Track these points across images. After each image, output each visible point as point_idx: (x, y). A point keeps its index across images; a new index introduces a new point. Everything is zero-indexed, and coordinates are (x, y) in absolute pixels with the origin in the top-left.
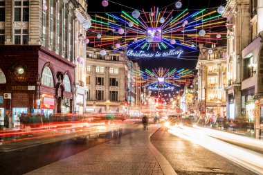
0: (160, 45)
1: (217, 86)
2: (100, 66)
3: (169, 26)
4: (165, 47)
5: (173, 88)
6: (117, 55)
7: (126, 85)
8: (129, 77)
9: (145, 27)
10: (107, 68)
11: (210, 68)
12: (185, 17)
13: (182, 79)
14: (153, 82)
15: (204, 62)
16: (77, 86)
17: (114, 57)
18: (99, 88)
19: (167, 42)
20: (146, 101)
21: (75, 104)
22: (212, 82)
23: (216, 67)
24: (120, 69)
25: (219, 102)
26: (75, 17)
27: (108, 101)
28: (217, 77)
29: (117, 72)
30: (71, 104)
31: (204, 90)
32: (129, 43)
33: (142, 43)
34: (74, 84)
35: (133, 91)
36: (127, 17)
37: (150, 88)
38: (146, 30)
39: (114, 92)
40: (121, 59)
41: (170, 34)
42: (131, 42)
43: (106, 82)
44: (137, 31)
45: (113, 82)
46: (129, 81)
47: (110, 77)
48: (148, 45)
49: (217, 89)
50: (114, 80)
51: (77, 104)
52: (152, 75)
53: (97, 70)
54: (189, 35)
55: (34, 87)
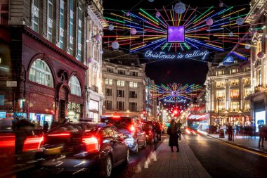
0: (183, 45)
1: (225, 99)
2: (121, 80)
3: (193, 25)
4: (188, 47)
5: (185, 101)
6: (136, 71)
7: (144, 98)
8: (147, 91)
9: (165, 26)
10: (127, 83)
11: (218, 83)
12: (211, 15)
13: (193, 93)
14: (168, 95)
15: (213, 78)
16: (88, 90)
17: (134, 73)
18: (120, 99)
19: (190, 43)
20: (160, 112)
21: (87, 110)
22: (220, 95)
23: (224, 82)
24: (139, 83)
25: (226, 112)
26: (87, 15)
27: (128, 112)
28: (224, 91)
29: (136, 86)
30: (81, 110)
31: (213, 102)
32: (147, 44)
33: (162, 43)
34: (86, 88)
35: (150, 104)
36: (145, 15)
37: (165, 100)
38: (167, 30)
39: (133, 104)
40: (140, 74)
41: (194, 33)
42: (150, 42)
43: (126, 94)
44: (157, 31)
45: (133, 94)
46: (147, 94)
47: (130, 90)
48: (169, 45)
49: (225, 101)
50: (133, 93)
51: (90, 111)
52: (167, 89)
53: (118, 84)
54: (215, 35)
55: (16, 82)
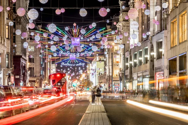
11: (116, 48)
15: (111, 42)
37: (63, 64)
38: (71, 39)
54: (96, 43)
55: (19, 76)
